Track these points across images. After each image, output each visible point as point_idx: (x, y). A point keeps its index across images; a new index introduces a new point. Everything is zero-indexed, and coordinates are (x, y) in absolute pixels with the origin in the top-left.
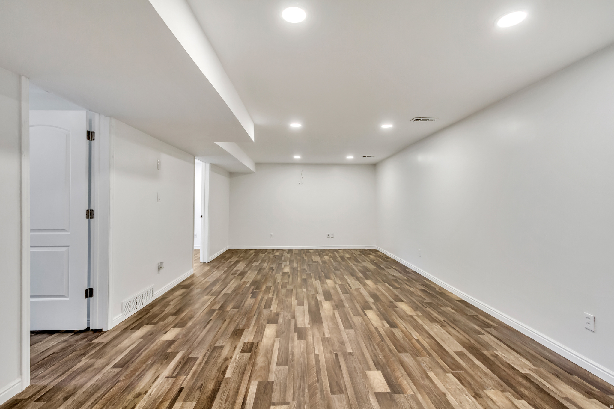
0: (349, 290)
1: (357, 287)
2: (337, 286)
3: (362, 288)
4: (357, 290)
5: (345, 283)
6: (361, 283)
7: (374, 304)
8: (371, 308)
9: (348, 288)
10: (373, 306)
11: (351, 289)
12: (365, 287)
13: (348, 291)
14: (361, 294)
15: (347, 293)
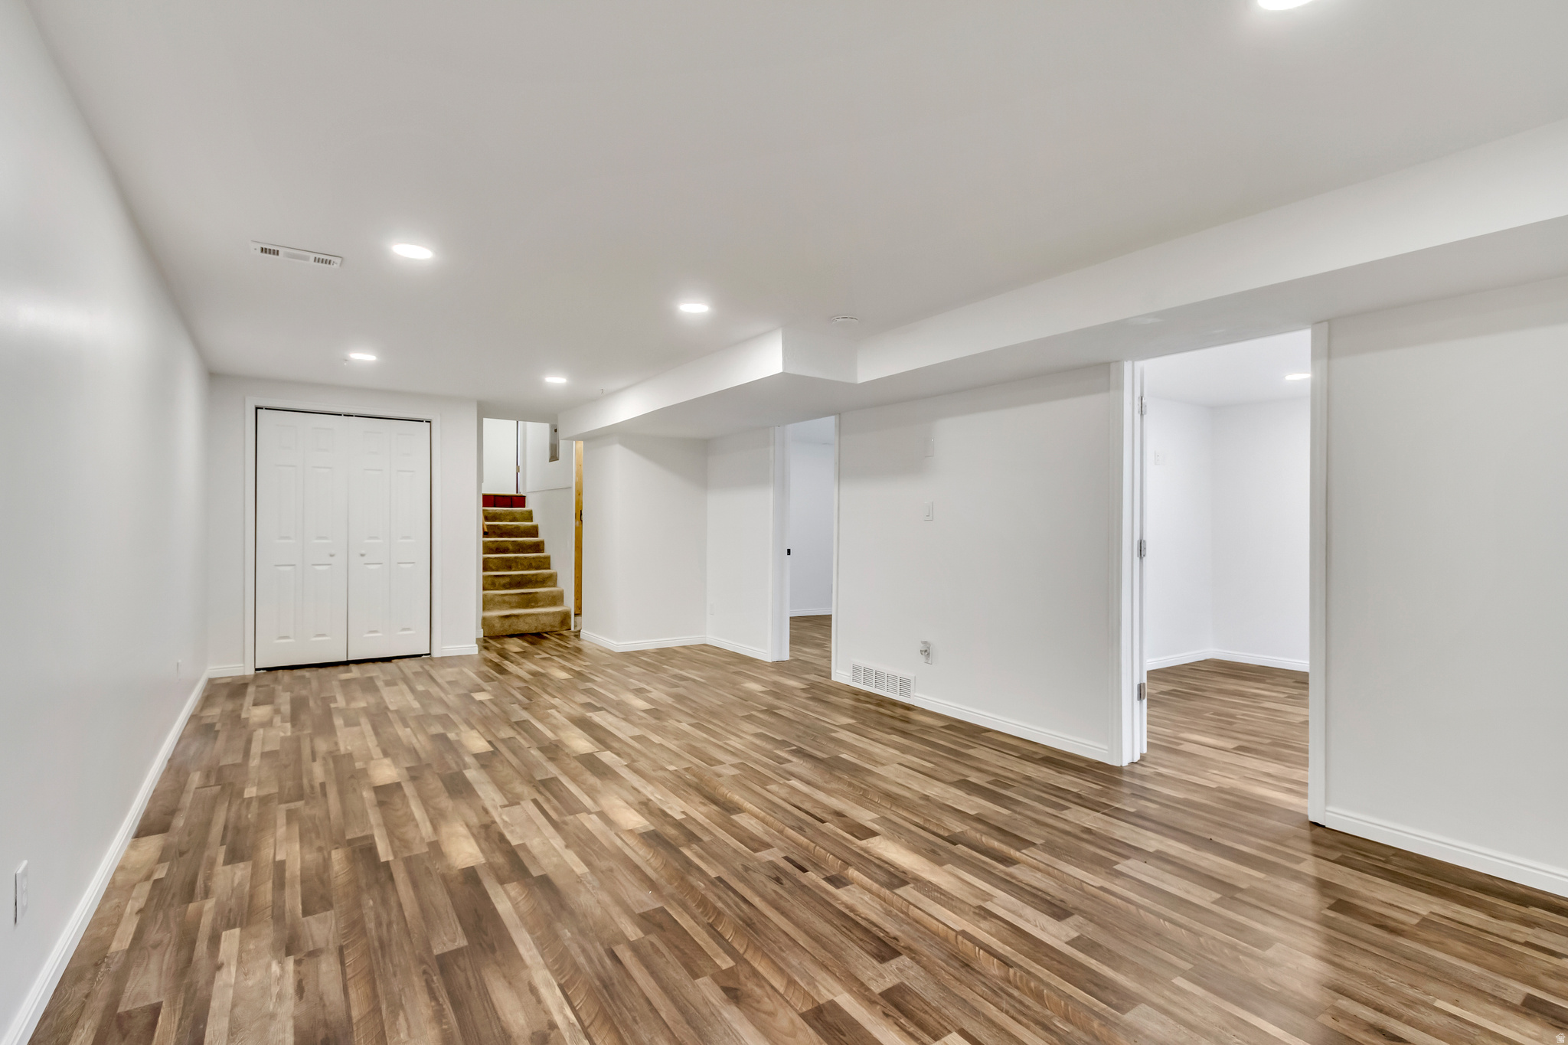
0: (540, 792)
1: (516, 809)
2: (587, 801)
3: (495, 807)
4: (513, 801)
5: (565, 823)
6: (502, 838)
7: (466, 766)
8: (477, 756)
9: (548, 800)
10: (469, 759)
11: (533, 798)
12: (486, 820)
13: (542, 789)
14: (501, 786)
15: (545, 783)
